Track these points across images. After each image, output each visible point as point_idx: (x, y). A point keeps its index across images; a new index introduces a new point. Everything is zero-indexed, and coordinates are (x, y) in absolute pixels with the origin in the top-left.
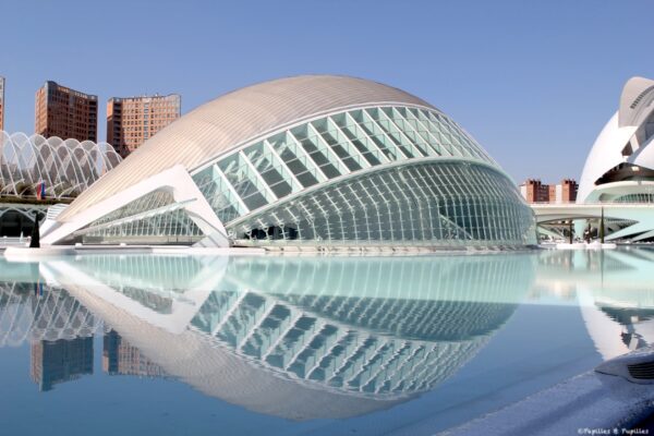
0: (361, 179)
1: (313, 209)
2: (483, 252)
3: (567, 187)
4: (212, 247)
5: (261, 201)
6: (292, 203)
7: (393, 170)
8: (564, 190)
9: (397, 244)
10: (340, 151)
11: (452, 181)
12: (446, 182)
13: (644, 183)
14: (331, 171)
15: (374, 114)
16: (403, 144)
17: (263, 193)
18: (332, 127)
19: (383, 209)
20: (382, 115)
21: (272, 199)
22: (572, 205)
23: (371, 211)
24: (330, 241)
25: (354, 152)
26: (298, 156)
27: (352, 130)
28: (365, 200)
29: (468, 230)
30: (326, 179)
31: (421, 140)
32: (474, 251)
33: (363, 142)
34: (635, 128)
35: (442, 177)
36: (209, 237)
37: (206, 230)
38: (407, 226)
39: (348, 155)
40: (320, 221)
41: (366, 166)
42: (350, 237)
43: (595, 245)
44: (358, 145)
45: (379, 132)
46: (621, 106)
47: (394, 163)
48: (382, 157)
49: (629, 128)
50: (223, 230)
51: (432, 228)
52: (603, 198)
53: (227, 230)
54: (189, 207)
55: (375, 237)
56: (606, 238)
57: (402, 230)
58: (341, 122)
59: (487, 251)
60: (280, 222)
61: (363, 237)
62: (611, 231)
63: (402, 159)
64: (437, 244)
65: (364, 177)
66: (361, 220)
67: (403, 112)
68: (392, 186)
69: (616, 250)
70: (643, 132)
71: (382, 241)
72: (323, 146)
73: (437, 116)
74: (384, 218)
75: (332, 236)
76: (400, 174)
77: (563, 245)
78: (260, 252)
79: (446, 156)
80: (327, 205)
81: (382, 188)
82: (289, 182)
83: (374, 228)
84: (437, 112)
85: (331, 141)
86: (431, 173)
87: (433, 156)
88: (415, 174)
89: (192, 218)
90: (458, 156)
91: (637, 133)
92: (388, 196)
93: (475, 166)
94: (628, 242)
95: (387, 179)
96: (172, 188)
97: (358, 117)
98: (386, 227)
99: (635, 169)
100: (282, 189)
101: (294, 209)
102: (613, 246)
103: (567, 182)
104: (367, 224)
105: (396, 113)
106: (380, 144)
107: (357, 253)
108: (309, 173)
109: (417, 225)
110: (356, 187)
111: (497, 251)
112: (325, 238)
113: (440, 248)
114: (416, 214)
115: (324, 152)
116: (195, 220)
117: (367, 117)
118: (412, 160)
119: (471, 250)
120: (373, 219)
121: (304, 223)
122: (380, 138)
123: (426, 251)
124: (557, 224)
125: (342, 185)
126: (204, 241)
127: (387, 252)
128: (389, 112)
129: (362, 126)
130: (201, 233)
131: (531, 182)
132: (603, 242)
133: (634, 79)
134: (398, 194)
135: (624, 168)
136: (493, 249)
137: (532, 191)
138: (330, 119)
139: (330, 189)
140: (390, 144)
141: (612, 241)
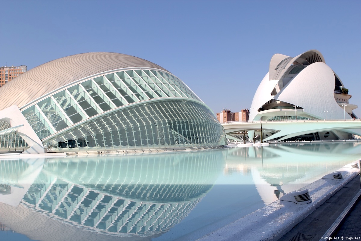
0: (123, 111)
1: (95, 129)
2: (195, 150)
3: (244, 113)
4: (34, 153)
5: (64, 125)
6: (82, 126)
7: (142, 105)
8: (243, 115)
9: (144, 148)
10: (111, 95)
11: (176, 111)
12: (172, 111)
13: (283, 110)
14: (105, 107)
15: (131, 74)
16: (148, 90)
17: (65, 121)
18: (106, 82)
19: (136, 128)
20: (136, 74)
21: (70, 124)
22: (247, 123)
23: (129, 129)
24: (105, 147)
25: (119, 96)
26: (86, 99)
27: (118, 83)
28: (126, 123)
29: (189, 139)
30: (103, 111)
31: (158, 89)
32: (190, 150)
33: (124, 90)
34: (278, 81)
35: (170, 109)
36: (32, 147)
37: (31, 143)
38: (150, 137)
39: (115, 97)
40: (98, 136)
41: (126, 104)
42: (117, 144)
43: (258, 144)
44: (121, 91)
45: (133, 84)
46: (270, 69)
47: (142, 102)
48: (135, 98)
49: (274, 80)
50: (40, 143)
51: (164, 138)
52: (262, 118)
53: (43, 143)
54: (20, 130)
55: (132, 144)
56: (264, 140)
57: (147, 139)
58: (111, 78)
59: (197, 150)
60: (75, 137)
61: (125, 144)
62: (267, 136)
63: (147, 99)
64: (168, 147)
65: (125, 110)
66: (123, 135)
67: (148, 72)
68: (141, 115)
69: (269, 146)
70: (282, 83)
71: (135, 146)
72: (101, 93)
73: (167, 75)
74: (137, 133)
75: (106, 144)
76: (146, 108)
77: (241, 145)
78: (64, 155)
79: (172, 97)
80: (103, 127)
81: (135, 116)
82: (80, 114)
83: (131, 139)
84: (167, 72)
85: (105, 89)
86: (164, 107)
87: (165, 97)
88: (154, 108)
89: (22, 137)
90: (179, 97)
91: (279, 83)
92: (139, 120)
93: (189, 102)
94: (276, 142)
95: (138, 111)
96: (9, 119)
97: (121, 76)
98: (138, 138)
99: (278, 102)
100: (76, 118)
101: (84, 129)
102: (267, 144)
103: (244, 111)
104: (127, 137)
105: (144, 74)
106: (134, 91)
107: (122, 154)
108: (92, 108)
109: (156, 136)
110: (120, 115)
111: (203, 150)
112: (102, 145)
113: (170, 149)
114: (155, 130)
115: (101, 96)
116: (24, 138)
117: (127, 76)
118: (152, 100)
119: (188, 150)
120: (130, 134)
121: (89, 137)
122: (134, 88)
123: (162, 151)
124: (239, 133)
125: (112, 114)
126: (29, 150)
127: (139, 152)
128: (140, 73)
129: (124, 81)
130: (27, 145)
131: (225, 111)
132: (262, 142)
133: (276, 54)
134: (145, 119)
135: (273, 103)
136: (200, 149)
137: (226, 116)
138: (105, 77)
139: (105, 117)
140: (140, 91)
141: (267, 141)
